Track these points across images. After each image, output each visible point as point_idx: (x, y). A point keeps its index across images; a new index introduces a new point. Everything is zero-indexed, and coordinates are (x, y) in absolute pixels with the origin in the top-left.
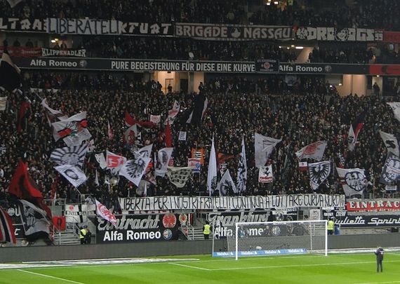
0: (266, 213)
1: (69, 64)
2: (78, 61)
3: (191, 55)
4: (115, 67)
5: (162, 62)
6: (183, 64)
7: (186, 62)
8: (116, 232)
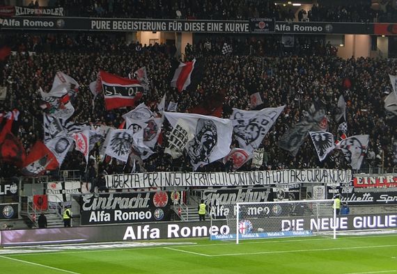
0: (265, 190)
1: (45, 24)
2: (55, 21)
3: (179, 13)
4: (95, 27)
5: (146, 21)
6: (170, 23)
7: (173, 22)
8: (103, 212)
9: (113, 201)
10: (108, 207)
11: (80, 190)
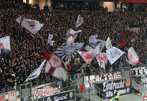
8: (110, 91)
9: (113, 85)
10: (112, 88)
11: (95, 80)
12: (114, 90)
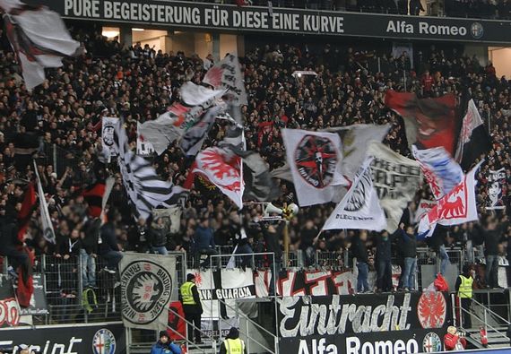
4: (71, 11)
5: (164, 4)
6: (207, 11)
7: (211, 7)
8: (323, 341)
9: (340, 312)
10: (331, 329)
11: (253, 289)
12: (349, 340)
